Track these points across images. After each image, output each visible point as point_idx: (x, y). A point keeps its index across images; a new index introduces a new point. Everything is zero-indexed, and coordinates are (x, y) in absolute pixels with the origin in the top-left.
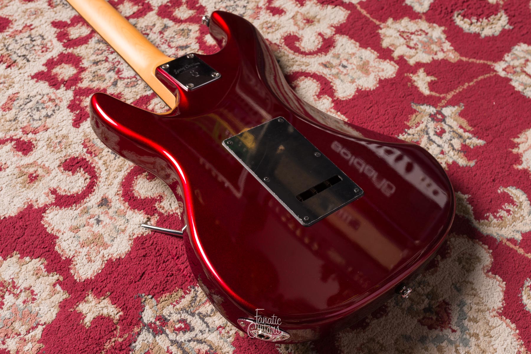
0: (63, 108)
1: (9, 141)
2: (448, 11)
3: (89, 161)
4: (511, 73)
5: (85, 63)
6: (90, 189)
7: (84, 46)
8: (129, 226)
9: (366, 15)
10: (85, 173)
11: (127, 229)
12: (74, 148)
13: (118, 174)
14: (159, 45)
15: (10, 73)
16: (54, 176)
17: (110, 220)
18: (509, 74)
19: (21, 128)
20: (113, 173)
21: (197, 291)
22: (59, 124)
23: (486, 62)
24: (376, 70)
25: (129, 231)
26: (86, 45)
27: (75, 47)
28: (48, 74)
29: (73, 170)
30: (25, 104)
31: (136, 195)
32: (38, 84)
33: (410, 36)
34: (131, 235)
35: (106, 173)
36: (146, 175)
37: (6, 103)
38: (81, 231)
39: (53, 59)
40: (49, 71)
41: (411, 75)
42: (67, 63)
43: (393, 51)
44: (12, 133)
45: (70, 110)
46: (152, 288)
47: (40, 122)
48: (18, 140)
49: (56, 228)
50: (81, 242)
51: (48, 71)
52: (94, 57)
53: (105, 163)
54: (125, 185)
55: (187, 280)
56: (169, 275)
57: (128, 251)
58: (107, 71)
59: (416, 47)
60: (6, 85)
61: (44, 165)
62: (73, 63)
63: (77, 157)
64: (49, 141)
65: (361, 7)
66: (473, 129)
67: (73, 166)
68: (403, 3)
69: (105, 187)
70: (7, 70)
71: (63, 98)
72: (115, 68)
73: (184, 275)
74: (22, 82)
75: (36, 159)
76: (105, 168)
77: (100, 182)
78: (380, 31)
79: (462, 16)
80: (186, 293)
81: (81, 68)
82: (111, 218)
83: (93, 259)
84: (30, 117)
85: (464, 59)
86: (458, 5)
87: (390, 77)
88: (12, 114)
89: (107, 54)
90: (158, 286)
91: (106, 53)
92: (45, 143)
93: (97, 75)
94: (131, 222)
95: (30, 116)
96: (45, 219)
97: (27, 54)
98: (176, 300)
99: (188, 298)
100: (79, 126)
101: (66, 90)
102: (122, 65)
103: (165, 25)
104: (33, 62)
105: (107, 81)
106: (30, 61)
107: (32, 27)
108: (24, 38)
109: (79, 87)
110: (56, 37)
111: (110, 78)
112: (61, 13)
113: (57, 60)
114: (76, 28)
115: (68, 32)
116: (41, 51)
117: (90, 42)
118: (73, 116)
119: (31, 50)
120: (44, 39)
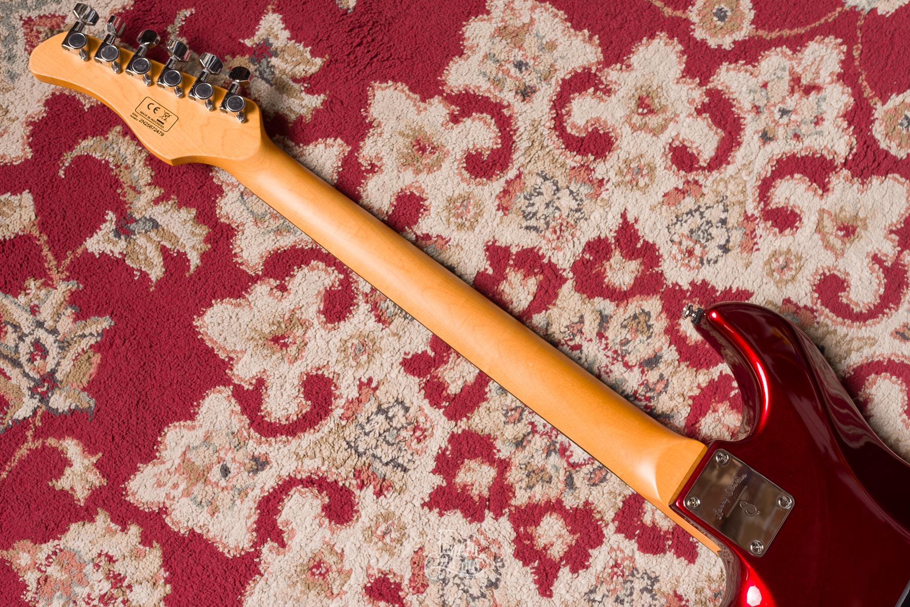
0: (509, 561)
5: (504, 451)
7: (483, 408)
14: (607, 366)
15: (390, 507)
26: (484, 405)
27: (469, 415)
28: (451, 491)
32: (445, 519)
37: (413, 574)
39: (444, 453)
40: (451, 483)
42: (471, 455)
45: (521, 563)
47: (485, 600)
51: (448, 484)
52: (511, 432)
58: (544, 455)
60: (394, 535)
62: (482, 454)
70: (380, 500)
71: (501, 539)
72: (554, 443)
74: (418, 522)
81: (500, 460)
84: (465, 594)
88: (433, 595)
89: (531, 417)
93: (534, 472)
95: (464, 591)
97: (395, 454)
100: (551, 591)
101: (497, 519)
103: (601, 313)
104: (414, 469)
105: (554, 480)
106: (409, 470)
107: (374, 385)
108: (373, 416)
109: (516, 507)
110: (425, 398)
111: (557, 470)
112: (407, 333)
113: (452, 453)
114: (449, 366)
115: (441, 380)
116: (416, 440)
117: (488, 395)
118: (531, 573)
119: (398, 443)
120: (407, 409)
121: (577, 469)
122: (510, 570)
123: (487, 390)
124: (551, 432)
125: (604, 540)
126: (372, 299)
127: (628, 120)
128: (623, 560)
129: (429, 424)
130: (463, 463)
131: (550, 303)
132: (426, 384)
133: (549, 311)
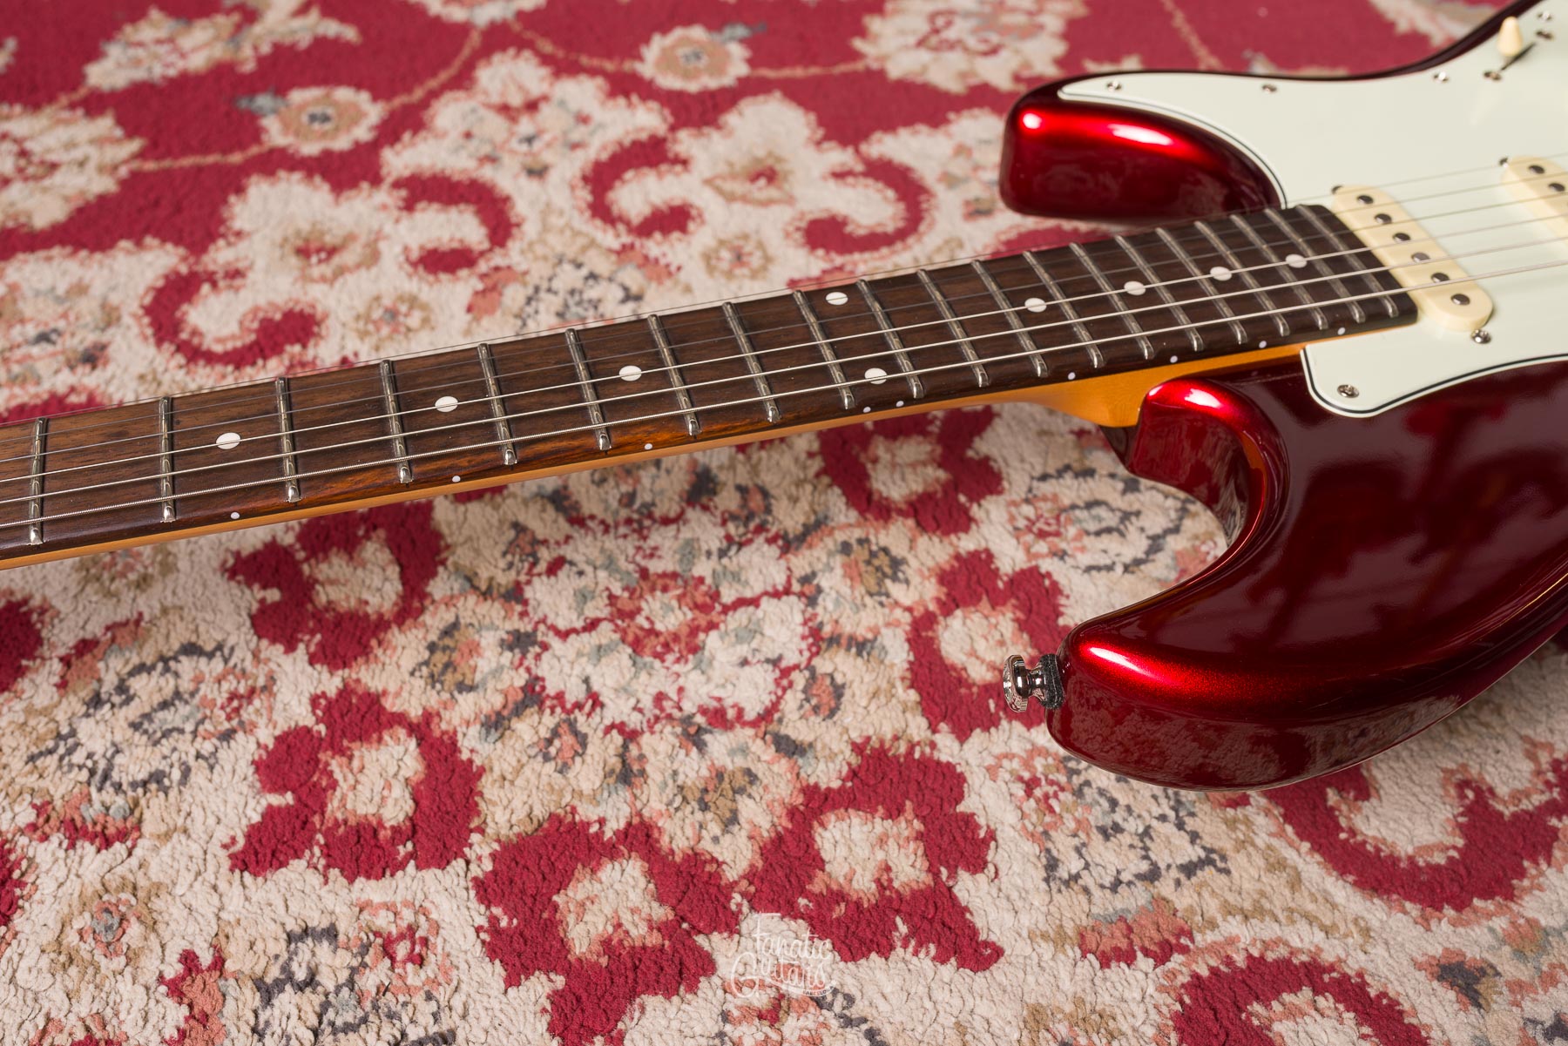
0: (849, 980)
7: (491, 788)
10: (1282, 1003)
12: (1124, 1000)
13: (1313, 887)
26: (488, 779)
27: (476, 821)
28: (588, 981)
35: (1300, 925)
39: (496, 931)
40: (571, 967)
42: (557, 881)
43: (988, 83)
45: (874, 956)
51: (568, 972)
53: (1243, 915)
54: (1379, 883)
58: (694, 752)
62: (575, 859)
63: (1182, 1003)
72: (688, 721)
76: (1269, 920)
81: (623, 835)
89: (594, 719)
91: (587, 723)
93: (707, 792)
100: (991, 944)
102: (689, 695)
103: (543, 497)
104: (464, 1017)
105: (759, 769)
106: (453, 1033)
107: (206, 958)
108: (263, 1017)
109: (744, 877)
110: (351, 881)
111: (744, 750)
112: (197, 813)
113: (511, 912)
114: (343, 786)
115: (352, 822)
116: (410, 966)
117: (478, 761)
118: (916, 953)
119: (376, 1008)
120: (331, 933)
121: (776, 716)
122: (871, 991)
123: (465, 756)
124: (662, 709)
125: (959, 769)
126: (53, 822)
127: (306, 278)
128: (1027, 764)
129: (407, 913)
130: (556, 908)
131: (438, 551)
132: (328, 856)
133: (449, 562)
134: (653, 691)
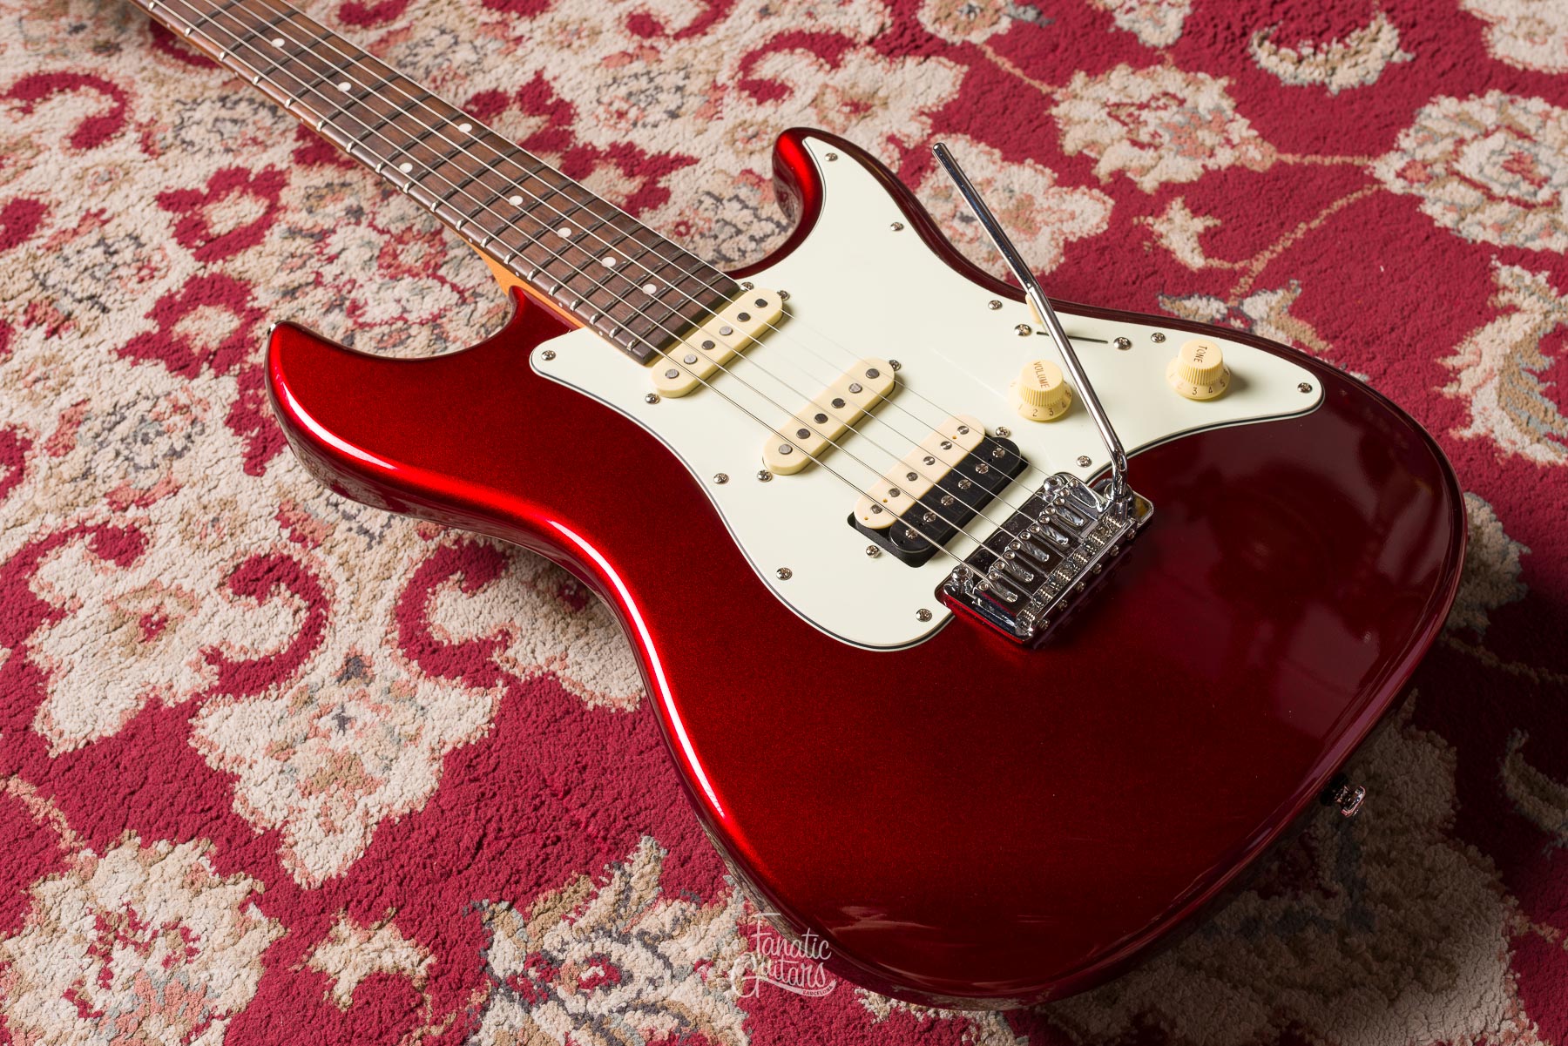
0: (213, 428)
1: (77, 535)
2: (1233, 34)
3: (300, 561)
4: (1419, 181)
5: (261, 298)
6: (310, 636)
7: (251, 252)
8: (429, 723)
9: (1012, 70)
10: (292, 596)
11: (423, 732)
12: (257, 532)
13: (382, 587)
15: (60, 350)
16: (210, 614)
17: (375, 714)
18: (1416, 185)
19: (105, 495)
20: (369, 587)
21: (631, 876)
22: (209, 472)
23: (1348, 160)
24: (1054, 218)
25: (429, 738)
26: (259, 248)
27: (229, 258)
28: (161, 341)
29: (259, 592)
30: (110, 430)
31: (437, 637)
32: (138, 370)
33: (1136, 113)
34: (437, 747)
35: (351, 589)
36: (460, 581)
37: (58, 431)
38: (299, 754)
39: (171, 296)
40: (165, 330)
41: (1150, 220)
42: (211, 301)
43: (1096, 161)
44: (81, 513)
45: (233, 430)
46: (508, 881)
47: (155, 472)
48: (101, 529)
49: (229, 755)
50: (302, 783)
51: (161, 331)
52: (282, 279)
53: (343, 563)
54: (404, 615)
55: (599, 850)
56: (549, 842)
57: (433, 790)
58: (321, 310)
59: (1157, 141)
60: (51, 383)
61: (179, 588)
62: (228, 301)
63: (267, 556)
64: (186, 521)
65: (997, 52)
66: (1331, 346)
67: (258, 579)
68: (1108, 27)
69: (352, 627)
70: (49, 341)
71: (212, 399)
72: (344, 299)
73: (589, 836)
74: (93, 369)
75: (156, 574)
76: (347, 575)
77: (335, 615)
78: (1054, 111)
79: (1272, 42)
80: (599, 884)
81: (252, 310)
82: (377, 708)
83: (338, 824)
84: (126, 463)
85: (1289, 159)
86: (1259, 14)
87: (1092, 234)
88: (75, 460)
89: (319, 264)
90: (523, 876)
91: (314, 264)
92: (176, 529)
94: (433, 713)
95: (127, 459)
96: (198, 732)
97: (99, 291)
98: (574, 905)
99: (608, 895)
100: (264, 469)
101: (217, 377)
102: (361, 291)
104: (119, 310)
106: (110, 311)
107: (105, 216)
109: (248, 365)
110: (172, 236)
113: (184, 296)
114: (225, 203)
115: (205, 218)
116: (137, 279)
117: (266, 239)
118: (243, 445)
119: (109, 280)
120: (141, 245)
121: (364, 328)
122: (211, 439)
123: (267, 233)
124: (343, 286)
129: (165, 263)
130: (195, 309)
132: (181, 222)
134: (354, 276)
